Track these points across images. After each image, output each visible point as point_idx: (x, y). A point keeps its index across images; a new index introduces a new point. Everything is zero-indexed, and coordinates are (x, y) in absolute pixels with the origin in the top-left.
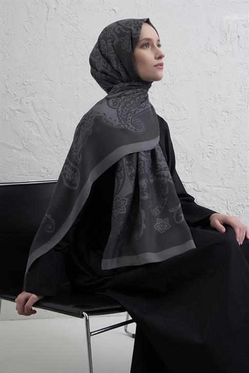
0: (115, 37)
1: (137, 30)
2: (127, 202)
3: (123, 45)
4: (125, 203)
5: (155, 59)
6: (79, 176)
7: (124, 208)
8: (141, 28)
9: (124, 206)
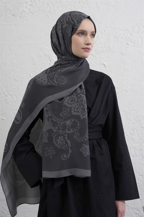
0: (65, 22)
1: (78, 23)
2: (47, 135)
3: (68, 30)
4: (46, 135)
5: (85, 44)
6: (22, 115)
7: (46, 138)
8: (80, 22)
9: (46, 137)
